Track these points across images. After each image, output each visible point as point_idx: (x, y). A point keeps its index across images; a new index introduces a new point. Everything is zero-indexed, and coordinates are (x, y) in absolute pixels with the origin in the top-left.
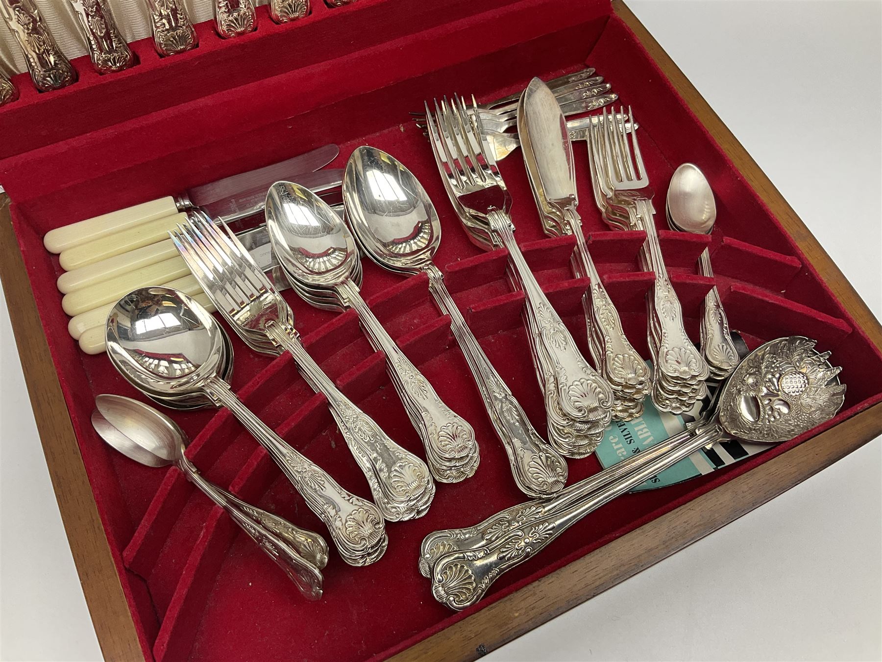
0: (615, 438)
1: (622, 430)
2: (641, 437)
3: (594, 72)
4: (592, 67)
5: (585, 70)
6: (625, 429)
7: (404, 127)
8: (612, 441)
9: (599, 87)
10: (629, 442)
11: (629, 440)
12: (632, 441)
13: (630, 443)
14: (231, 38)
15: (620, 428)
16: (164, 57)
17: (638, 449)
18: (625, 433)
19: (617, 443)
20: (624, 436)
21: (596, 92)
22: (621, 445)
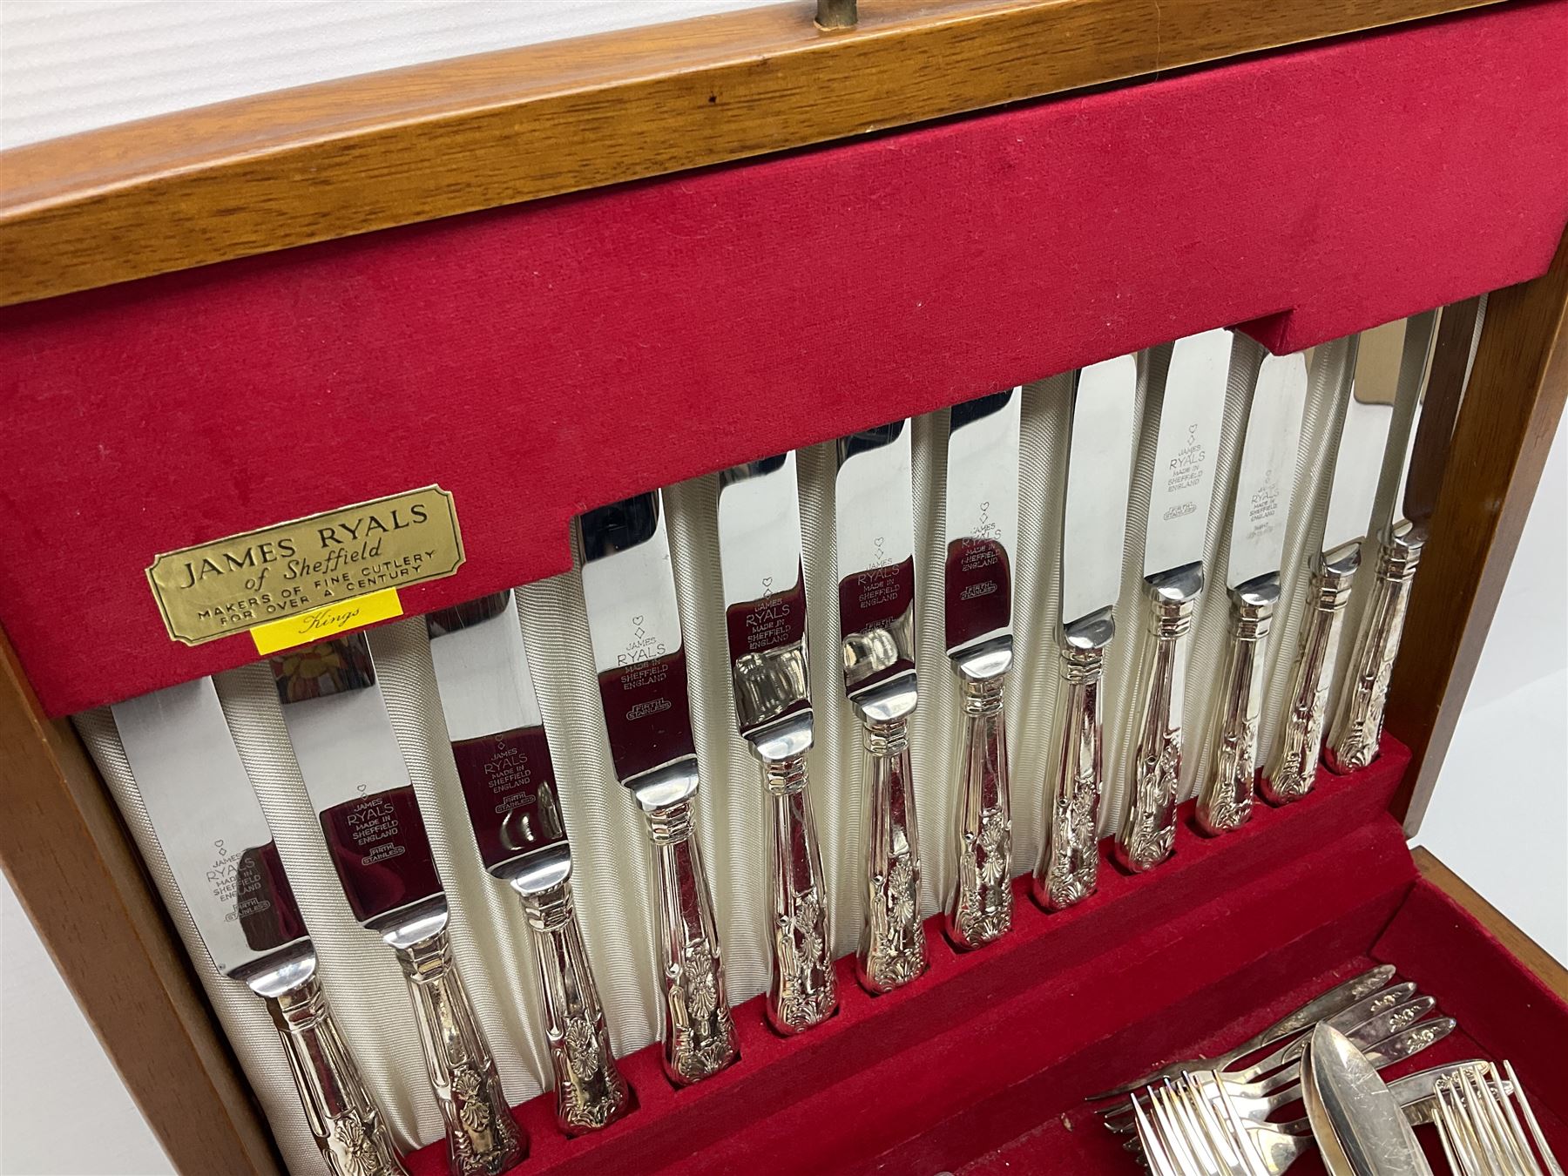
3: (1394, 972)
4: (1389, 963)
5: (1376, 971)
7: (1069, 1119)
9: (1415, 1004)
14: (797, 1034)
16: (682, 1087)
21: (1412, 1014)
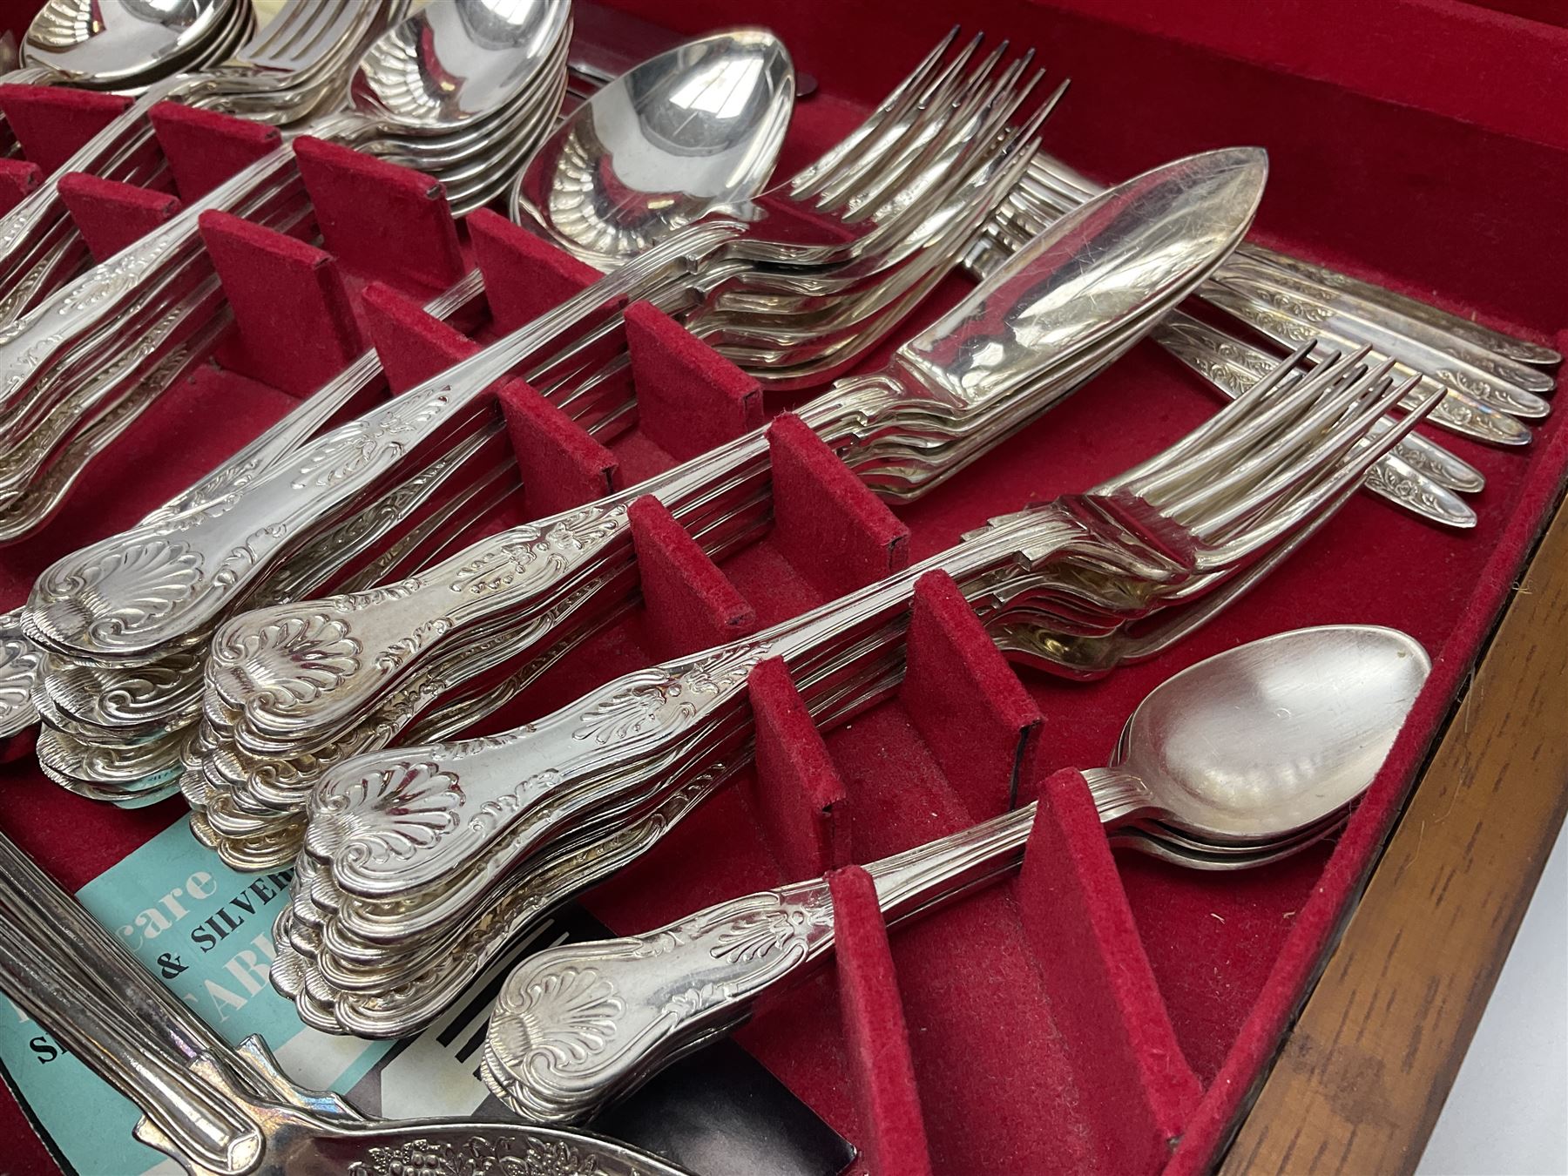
0: (206, 888)
1: (242, 899)
2: (232, 966)
6: (249, 909)
8: (190, 884)
10: (199, 934)
11: (210, 931)
12: (208, 944)
13: (197, 939)
15: (250, 892)
17: (181, 969)
18: (235, 913)
19: (185, 900)
20: (221, 913)
22: (179, 912)
